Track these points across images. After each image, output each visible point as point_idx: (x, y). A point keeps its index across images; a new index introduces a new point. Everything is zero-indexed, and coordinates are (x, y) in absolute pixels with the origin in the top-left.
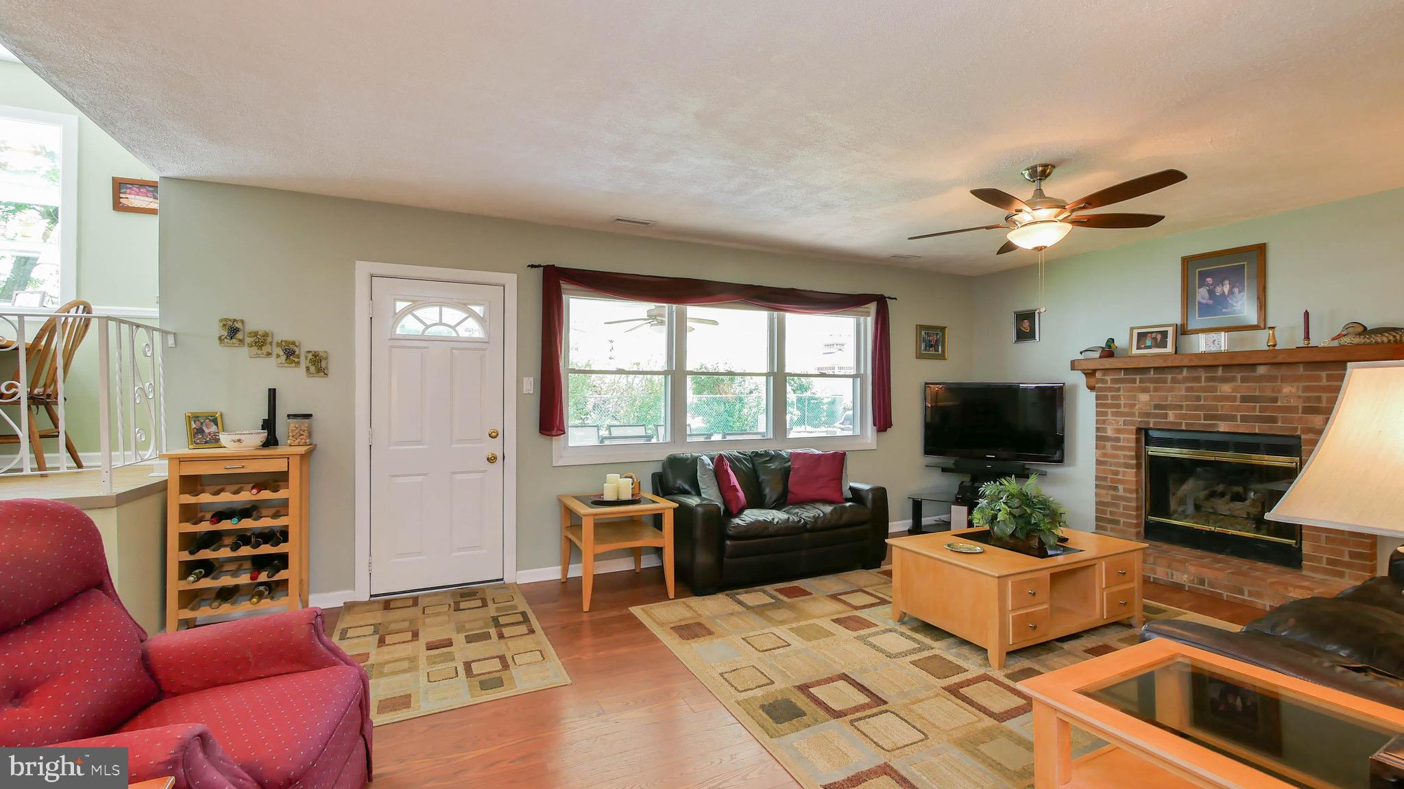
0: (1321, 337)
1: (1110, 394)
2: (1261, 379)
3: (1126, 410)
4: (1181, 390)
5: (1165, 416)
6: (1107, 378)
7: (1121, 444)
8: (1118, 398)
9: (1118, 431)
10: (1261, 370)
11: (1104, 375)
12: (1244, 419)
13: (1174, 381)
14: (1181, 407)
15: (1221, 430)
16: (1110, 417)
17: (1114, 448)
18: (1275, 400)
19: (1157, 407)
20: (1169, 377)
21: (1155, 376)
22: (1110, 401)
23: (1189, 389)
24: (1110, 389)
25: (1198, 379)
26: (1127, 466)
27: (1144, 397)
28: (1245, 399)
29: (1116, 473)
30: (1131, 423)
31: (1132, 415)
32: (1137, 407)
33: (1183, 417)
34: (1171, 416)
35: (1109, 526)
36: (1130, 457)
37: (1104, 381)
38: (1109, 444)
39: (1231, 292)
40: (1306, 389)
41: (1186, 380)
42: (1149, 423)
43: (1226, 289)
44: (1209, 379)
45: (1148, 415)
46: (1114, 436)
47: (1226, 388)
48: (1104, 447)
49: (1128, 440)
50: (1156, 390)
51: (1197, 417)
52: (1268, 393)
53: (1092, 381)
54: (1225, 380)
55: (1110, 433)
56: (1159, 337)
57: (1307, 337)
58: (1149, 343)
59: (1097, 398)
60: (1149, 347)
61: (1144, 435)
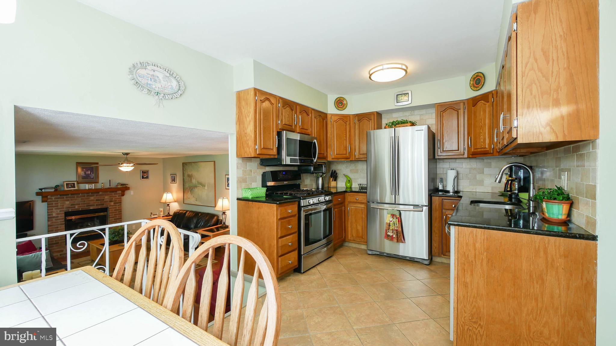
0: (113, 185)
1: (54, 203)
2: (101, 195)
3: (61, 207)
4: (80, 199)
5: (75, 207)
6: (53, 197)
7: (59, 218)
8: (58, 203)
9: (58, 214)
10: (100, 193)
11: (51, 196)
12: (97, 205)
13: (77, 197)
14: (79, 204)
15: (91, 209)
16: (54, 210)
17: (56, 220)
18: (104, 200)
19: (72, 205)
20: (76, 196)
21: (71, 196)
22: (54, 205)
23: (82, 199)
24: (54, 201)
25: (84, 196)
26: (61, 224)
27: (67, 203)
28: (97, 200)
29: (57, 227)
30: (62, 211)
31: (64, 208)
32: (65, 206)
33: (80, 207)
34: (77, 207)
35: (55, 245)
36: (63, 221)
37: (52, 199)
38: (54, 219)
39: (90, 173)
40: (110, 197)
41: (81, 197)
42: (69, 210)
43: (89, 172)
44: (87, 196)
45: (69, 208)
46: (56, 216)
47: (92, 198)
48: (52, 220)
49: (62, 216)
50: (71, 200)
51: (84, 206)
52: (102, 199)
53: (45, 199)
54: (92, 196)
55: (54, 215)
56: (72, 185)
57: (110, 186)
58: (70, 186)
59: (48, 204)
60: (70, 188)
61: (67, 214)
